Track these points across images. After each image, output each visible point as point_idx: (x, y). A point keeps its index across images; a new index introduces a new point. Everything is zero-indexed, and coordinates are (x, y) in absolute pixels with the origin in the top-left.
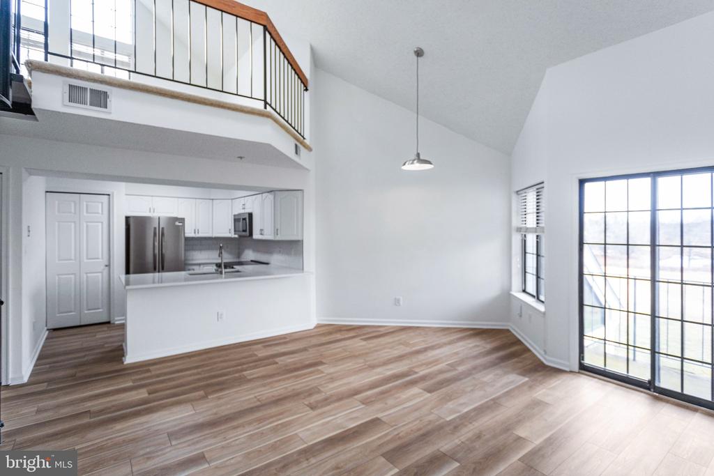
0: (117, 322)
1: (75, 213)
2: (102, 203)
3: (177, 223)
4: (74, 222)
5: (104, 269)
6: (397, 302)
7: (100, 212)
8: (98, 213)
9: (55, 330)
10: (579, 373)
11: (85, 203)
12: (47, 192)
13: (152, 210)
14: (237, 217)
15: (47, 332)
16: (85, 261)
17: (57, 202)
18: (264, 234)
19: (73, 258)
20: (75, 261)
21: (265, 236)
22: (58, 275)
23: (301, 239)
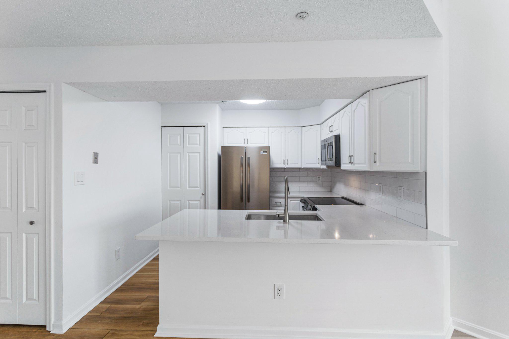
1: (181, 145)
2: (200, 134)
3: (262, 153)
4: (180, 153)
5: (201, 198)
7: (198, 143)
8: (197, 144)
11: (187, 135)
12: (162, 127)
13: (246, 142)
14: (323, 143)
16: (188, 189)
17: (168, 135)
18: (355, 162)
19: (179, 186)
20: (181, 188)
21: (356, 165)
22: (169, 200)
23: (420, 169)
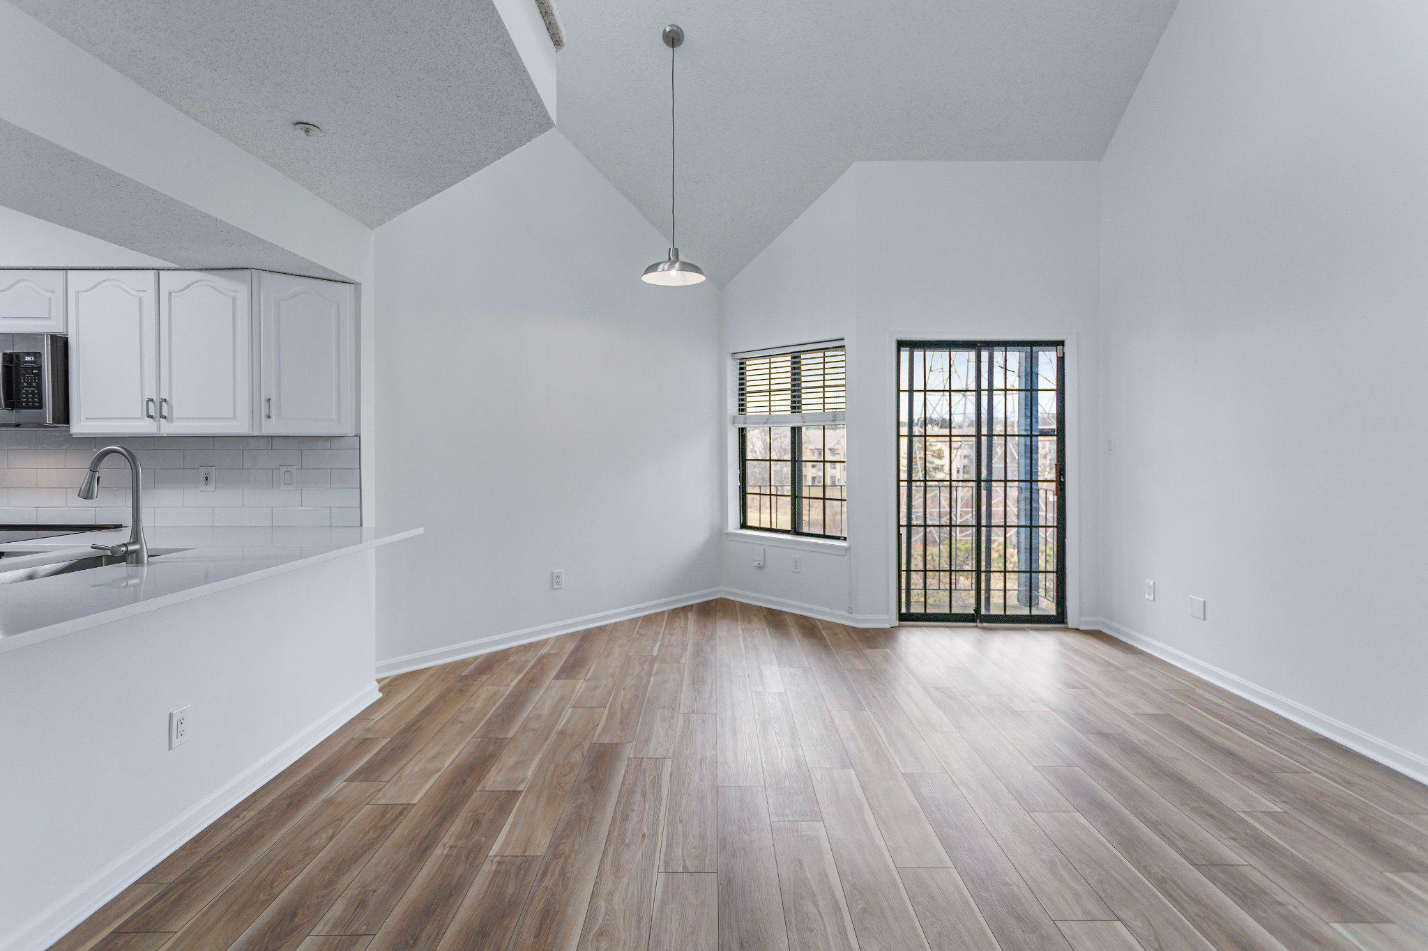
6: (555, 580)
10: (899, 626)
18: (175, 416)
21: (176, 423)
23: (349, 430)
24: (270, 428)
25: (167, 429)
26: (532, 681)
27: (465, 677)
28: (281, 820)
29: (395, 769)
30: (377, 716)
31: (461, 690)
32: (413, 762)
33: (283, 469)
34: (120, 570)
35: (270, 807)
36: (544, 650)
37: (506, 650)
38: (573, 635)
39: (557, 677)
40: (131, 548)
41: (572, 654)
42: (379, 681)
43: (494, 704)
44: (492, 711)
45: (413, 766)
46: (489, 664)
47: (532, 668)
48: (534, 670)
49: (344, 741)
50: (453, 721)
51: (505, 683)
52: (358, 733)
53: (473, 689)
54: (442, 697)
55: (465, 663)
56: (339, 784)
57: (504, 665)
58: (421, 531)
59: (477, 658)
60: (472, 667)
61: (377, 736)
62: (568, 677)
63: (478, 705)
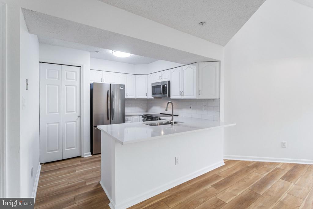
0: (85, 157)
1: (59, 79)
2: (76, 72)
3: (121, 88)
4: (59, 85)
5: (77, 119)
6: (283, 145)
7: (75, 79)
8: (74, 79)
9: (45, 163)
11: (65, 72)
12: (40, 62)
13: (103, 80)
14: (153, 85)
15: (41, 165)
16: (66, 113)
17: (47, 70)
18: (184, 95)
19: (58, 111)
20: (59, 113)
21: (185, 96)
22: (47, 123)
23: (218, 98)
24: (201, 97)
25: (183, 97)
26: (272, 176)
27: (248, 167)
28: (195, 190)
29: (223, 189)
30: (222, 170)
31: (247, 171)
32: (229, 189)
33: (204, 106)
34: (169, 126)
35: (194, 185)
36: (278, 166)
37: (264, 162)
38: (290, 164)
39: (282, 178)
40: (171, 122)
41: (289, 171)
42: (224, 160)
43: (257, 180)
44: (256, 182)
45: (229, 190)
46: (257, 165)
47: (273, 171)
48: (273, 173)
49: (213, 174)
50: (243, 180)
51: (262, 174)
52: (217, 173)
53: (251, 172)
54: (241, 171)
55: (249, 162)
56: (209, 186)
57: (262, 167)
58: (235, 124)
59: (253, 162)
60: (251, 164)
61: (221, 176)
62: (287, 180)
63: (251, 178)
